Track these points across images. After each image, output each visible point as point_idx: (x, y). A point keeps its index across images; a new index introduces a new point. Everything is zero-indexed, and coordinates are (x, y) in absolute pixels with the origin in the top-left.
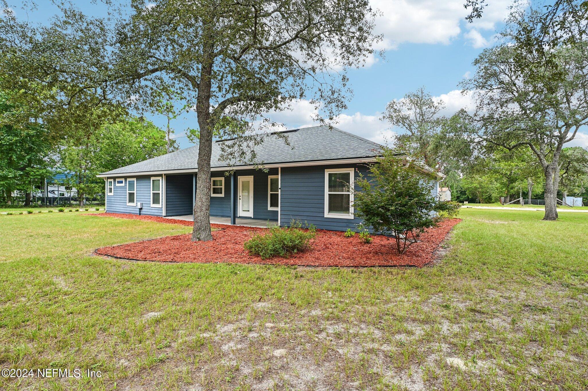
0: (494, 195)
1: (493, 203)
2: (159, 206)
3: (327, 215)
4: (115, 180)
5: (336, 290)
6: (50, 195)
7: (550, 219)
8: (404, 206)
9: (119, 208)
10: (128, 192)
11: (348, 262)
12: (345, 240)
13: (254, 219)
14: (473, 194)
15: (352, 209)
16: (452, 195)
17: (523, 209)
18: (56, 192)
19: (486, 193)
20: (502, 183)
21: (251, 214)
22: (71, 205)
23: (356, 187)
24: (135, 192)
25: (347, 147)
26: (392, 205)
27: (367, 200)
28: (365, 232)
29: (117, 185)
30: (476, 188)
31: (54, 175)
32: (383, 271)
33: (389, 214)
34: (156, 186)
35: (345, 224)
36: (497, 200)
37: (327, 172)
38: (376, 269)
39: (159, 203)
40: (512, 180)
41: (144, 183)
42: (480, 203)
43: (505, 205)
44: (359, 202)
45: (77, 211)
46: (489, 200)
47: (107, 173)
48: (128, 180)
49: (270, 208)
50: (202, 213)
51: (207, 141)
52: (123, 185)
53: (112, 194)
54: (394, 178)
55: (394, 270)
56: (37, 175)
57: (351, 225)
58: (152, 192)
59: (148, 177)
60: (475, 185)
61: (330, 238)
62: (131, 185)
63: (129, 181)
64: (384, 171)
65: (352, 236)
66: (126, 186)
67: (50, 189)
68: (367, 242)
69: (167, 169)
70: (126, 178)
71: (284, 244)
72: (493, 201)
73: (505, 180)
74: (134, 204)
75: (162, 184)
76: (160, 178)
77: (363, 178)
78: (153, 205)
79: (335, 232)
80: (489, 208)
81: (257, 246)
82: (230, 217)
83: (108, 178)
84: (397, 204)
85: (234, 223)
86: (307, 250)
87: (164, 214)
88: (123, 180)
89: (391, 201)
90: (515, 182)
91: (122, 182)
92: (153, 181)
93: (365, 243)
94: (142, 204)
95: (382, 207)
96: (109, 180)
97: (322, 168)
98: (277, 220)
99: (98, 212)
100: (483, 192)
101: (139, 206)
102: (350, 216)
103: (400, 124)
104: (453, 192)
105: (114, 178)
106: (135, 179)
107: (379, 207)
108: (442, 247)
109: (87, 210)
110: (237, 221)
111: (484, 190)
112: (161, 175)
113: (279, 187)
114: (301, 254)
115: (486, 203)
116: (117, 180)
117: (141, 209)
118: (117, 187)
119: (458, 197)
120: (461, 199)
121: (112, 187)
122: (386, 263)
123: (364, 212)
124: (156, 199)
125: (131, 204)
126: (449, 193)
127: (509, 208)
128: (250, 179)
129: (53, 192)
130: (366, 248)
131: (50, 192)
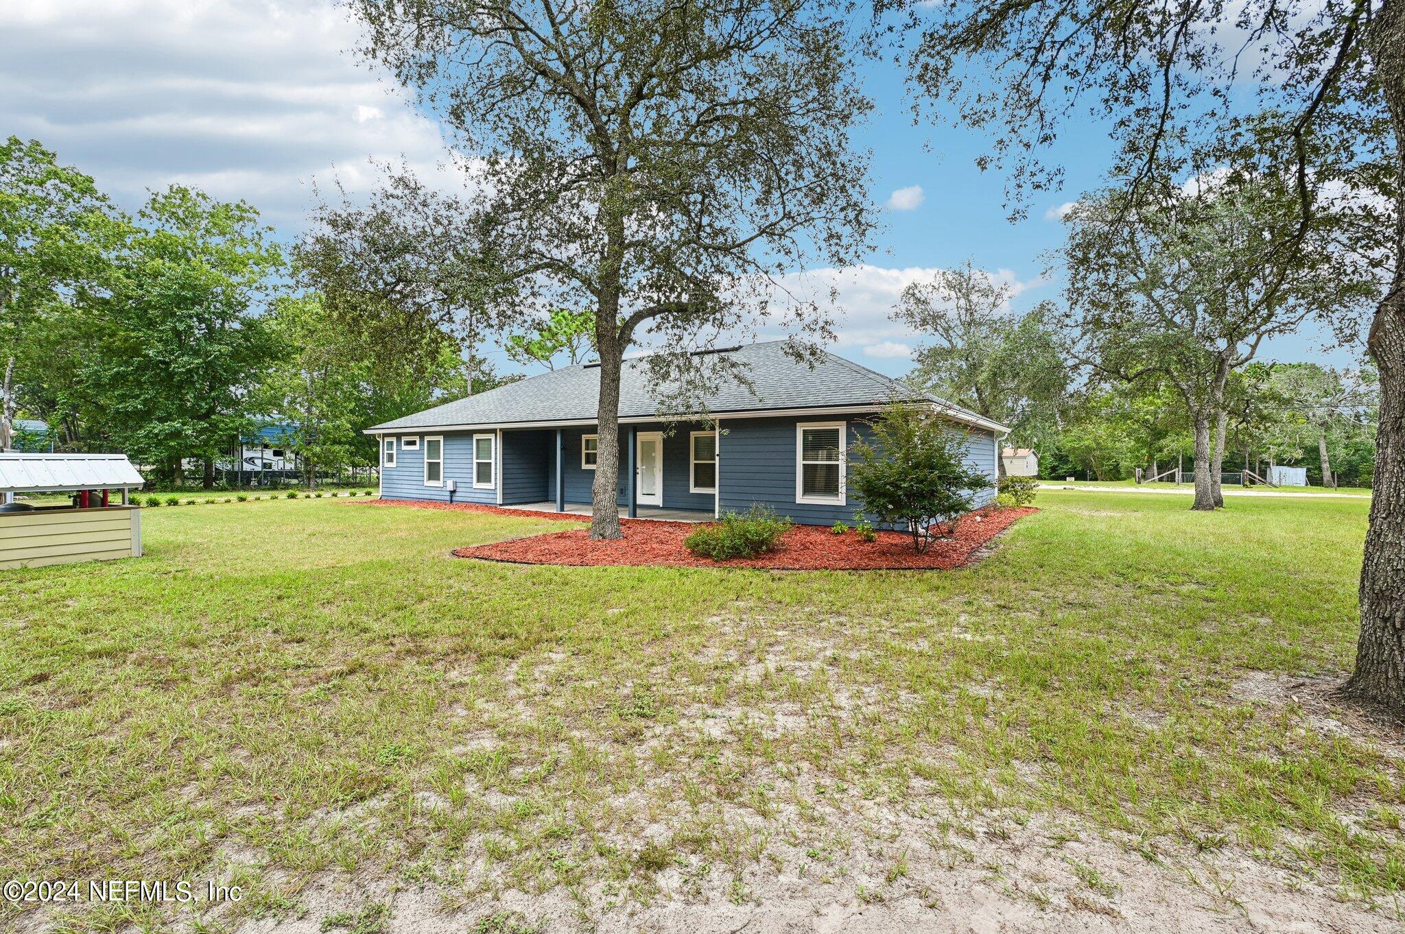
0: (1124, 464)
1: (1124, 479)
2: (491, 486)
3: (800, 499)
4: (399, 439)
5: (831, 591)
6: (247, 467)
7: (1204, 508)
8: (922, 482)
9: (407, 489)
10: (426, 461)
11: (842, 564)
12: (833, 539)
13: (663, 508)
14: (1083, 461)
15: (842, 489)
16: (1040, 465)
17: (1177, 492)
18: (258, 462)
19: (1109, 459)
20: (1137, 440)
21: (658, 500)
22: (287, 487)
23: (851, 456)
24: (441, 461)
25: (833, 386)
26: (904, 481)
27: (869, 473)
28: (865, 523)
29: (405, 448)
30: (1089, 449)
31: (259, 429)
32: (893, 573)
33: (900, 493)
34: (483, 448)
35: (830, 515)
36: (1130, 474)
37: (800, 429)
38: (883, 572)
39: (490, 481)
40: (1159, 434)
41: (458, 446)
42: (1096, 479)
43: (1144, 483)
44: (858, 478)
45: (319, 496)
46: (1115, 475)
47: (384, 425)
48: (427, 438)
49: (693, 490)
50: (607, 496)
51: (613, 380)
52: (417, 447)
53: (393, 465)
54: (908, 441)
55: (908, 573)
56: (231, 429)
57: (842, 516)
58: (475, 461)
59: (467, 434)
60: (1087, 443)
61: (808, 535)
62: (433, 447)
63: (429, 442)
64: (893, 431)
65: (843, 532)
66: (422, 449)
67: (247, 454)
68: (869, 540)
69: (505, 419)
70: (422, 435)
71: (747, 539)
72: (1123, 475)
73: (1144, 433)
74: (439, 484)
75: (496, 447)
76: (492, 436)
77: (863, 443)
78: (476, 485)
79: (817, 527)
80: (1118, 490)
81: (705, 542)
82: (627, 506)
83: (385, 435)
84: (912, 480)
85: (635, 515)
86: (778, 550)
87: (499, 501)
88: (417, 439)
89: (903, 475)
90: (1164, 437)
91: (413, 443)
92: (478, 441)
93: (865, 541)
94: (455, 483)
95: (891, 484)
96: (387, 440)
97: (791, 422)
98: (713, 511)
99: (369, 498)
100: (1103, 458)
101: (450, 487)
102: (840, 500)
103: (928, 327)
104: (1042, 458)
105: (399, 436)
106: (441, 438)
107: (886, 484)
108: (986, 547)
109: (335, 495)
110: (638, 511)
111: (1105, 453)
112: (493, 431)
113: (717, 452)
114: (771, 555)
115: (1111, 480)
116: (404, 439)
117: (454, 491)
118: (405, 453)
119: (1054, 469)
120: (1061, 472)
121: (394, 452)
122: (897, 565)
123: (864, 491)
124: (484, 473)
125: (433, 483)
126: (1033, 460)
127: (1153, 490)
128: (658, 437)
129: (252, 460)
130: (867, 547)
131: (246, 460)
